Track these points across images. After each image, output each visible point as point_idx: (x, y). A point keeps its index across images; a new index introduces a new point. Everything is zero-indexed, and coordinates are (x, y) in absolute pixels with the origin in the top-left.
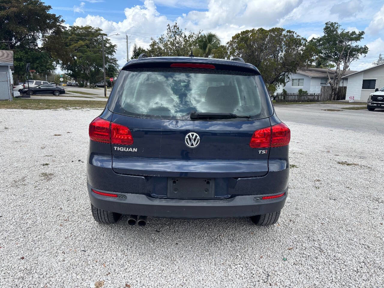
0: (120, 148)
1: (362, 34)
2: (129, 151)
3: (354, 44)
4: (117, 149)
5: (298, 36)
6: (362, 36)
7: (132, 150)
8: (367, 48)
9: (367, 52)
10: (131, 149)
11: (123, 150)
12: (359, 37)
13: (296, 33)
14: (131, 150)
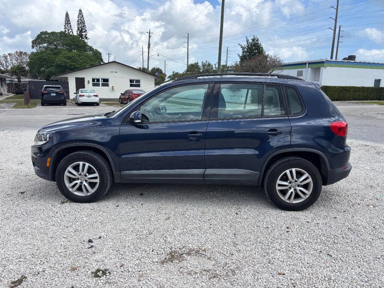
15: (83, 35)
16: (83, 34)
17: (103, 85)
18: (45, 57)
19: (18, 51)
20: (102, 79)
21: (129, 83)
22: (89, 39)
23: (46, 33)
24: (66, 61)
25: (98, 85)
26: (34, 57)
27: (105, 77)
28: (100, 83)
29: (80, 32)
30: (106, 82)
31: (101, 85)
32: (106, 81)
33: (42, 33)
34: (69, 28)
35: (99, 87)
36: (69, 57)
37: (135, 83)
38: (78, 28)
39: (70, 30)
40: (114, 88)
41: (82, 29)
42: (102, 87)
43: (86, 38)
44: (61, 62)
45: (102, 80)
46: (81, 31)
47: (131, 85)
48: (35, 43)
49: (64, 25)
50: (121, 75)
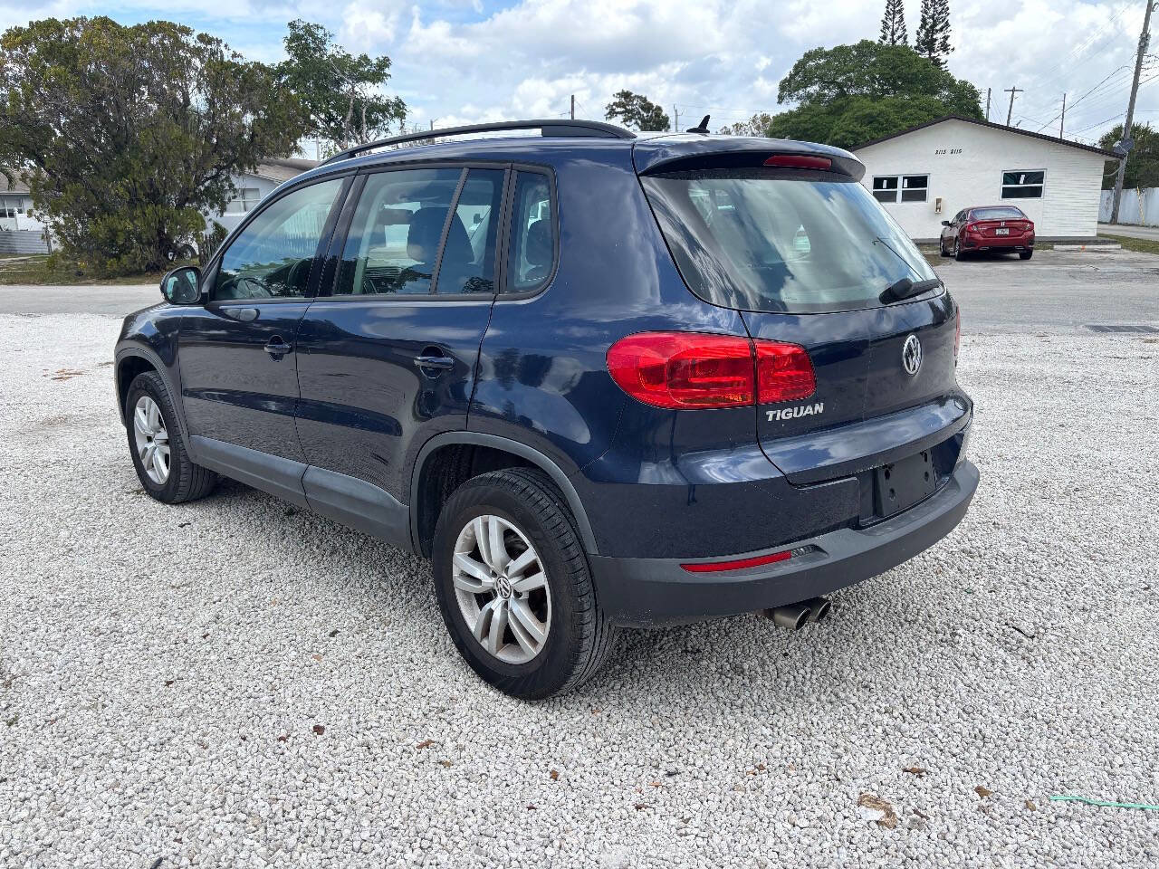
0: (784, 412)
1: (387, 66)
2: (805, 414)
3: (369, 91)
4: (775, 416)
5: (234, 55)
6: (387, 71)
7: (811, 413)
8: (403, 104)
9: (405, 114)
10: (811, 409)
11: (790, 416)
12: (378, 73)
13: (226, 46)
14: (809, 410)
15: (936, 40)
16: (935, 37)
17: (908, 197)
18: (806, 126)
19: (759, 116)
20: (904, 178)
21: (1000, 186)
22: (953, 49)
23: (819, 53)
24: (858, 129)
25: (891, 197)
26: (779, 128)
27: (916, 171)
28: (899, 190)
29: (928, 31)
30: (917, 185)
31: (899, 196)
32: (918, 182)
33: (809, 56)
34: (896, 26)
35: (893, 204)
36: (870, 115)
37: (1021, 184)
38: (924, 20)
39: (899, 33)
40: (941, 204)
41: (934, 21)
42: (905, 204)
43: (945, 47)
44: (844, 134)
45: (906, 180)
46: (932, 30)
47: (1007, 193)
48: (787, 88)
49: (883, 18)
50: (973, 160)
